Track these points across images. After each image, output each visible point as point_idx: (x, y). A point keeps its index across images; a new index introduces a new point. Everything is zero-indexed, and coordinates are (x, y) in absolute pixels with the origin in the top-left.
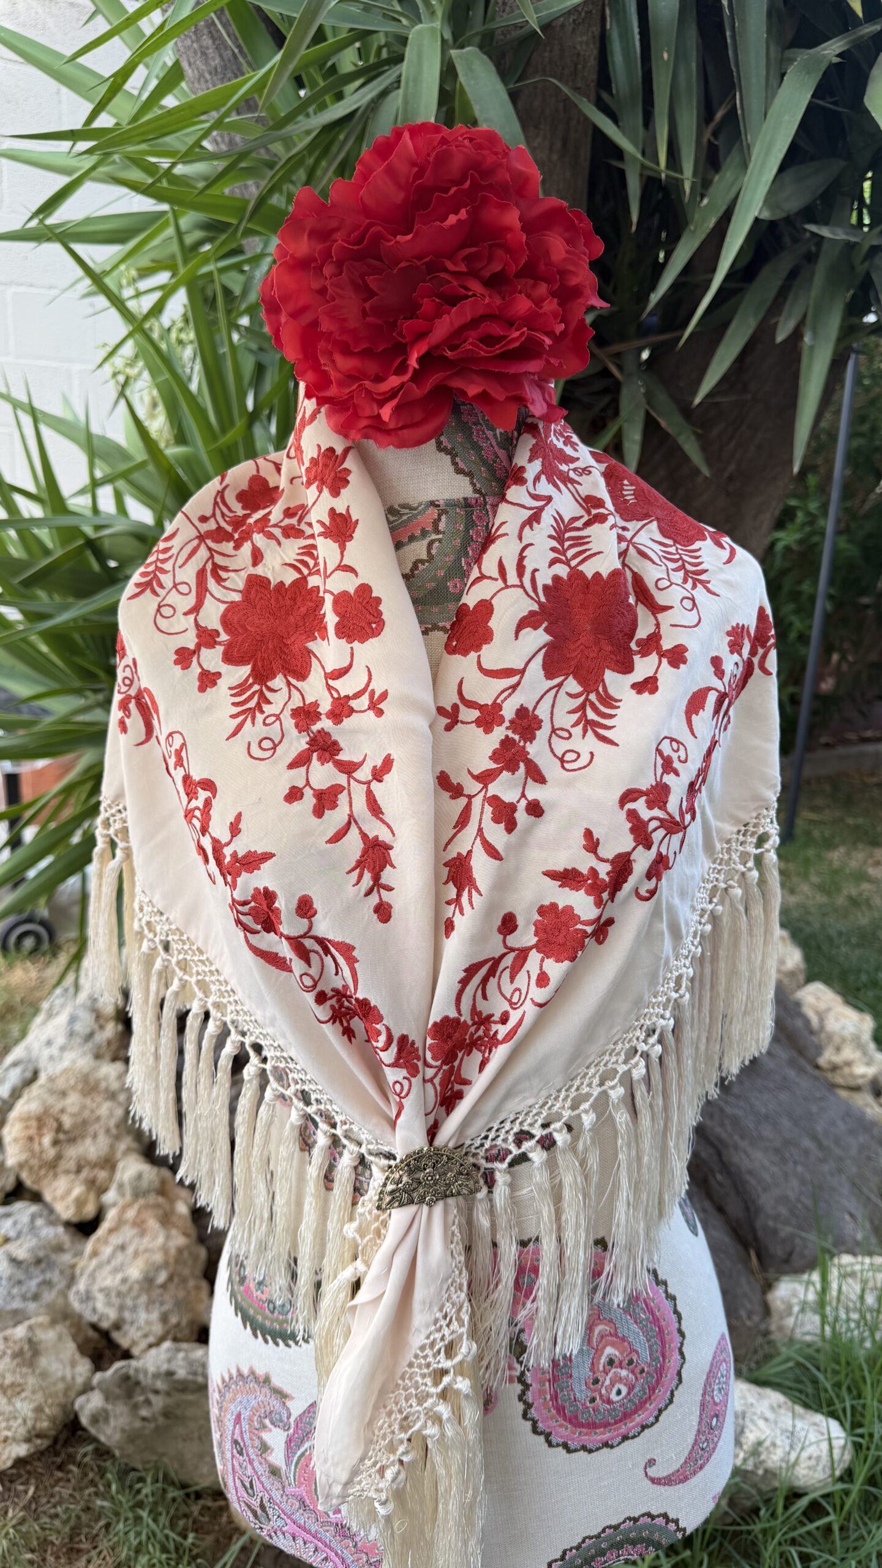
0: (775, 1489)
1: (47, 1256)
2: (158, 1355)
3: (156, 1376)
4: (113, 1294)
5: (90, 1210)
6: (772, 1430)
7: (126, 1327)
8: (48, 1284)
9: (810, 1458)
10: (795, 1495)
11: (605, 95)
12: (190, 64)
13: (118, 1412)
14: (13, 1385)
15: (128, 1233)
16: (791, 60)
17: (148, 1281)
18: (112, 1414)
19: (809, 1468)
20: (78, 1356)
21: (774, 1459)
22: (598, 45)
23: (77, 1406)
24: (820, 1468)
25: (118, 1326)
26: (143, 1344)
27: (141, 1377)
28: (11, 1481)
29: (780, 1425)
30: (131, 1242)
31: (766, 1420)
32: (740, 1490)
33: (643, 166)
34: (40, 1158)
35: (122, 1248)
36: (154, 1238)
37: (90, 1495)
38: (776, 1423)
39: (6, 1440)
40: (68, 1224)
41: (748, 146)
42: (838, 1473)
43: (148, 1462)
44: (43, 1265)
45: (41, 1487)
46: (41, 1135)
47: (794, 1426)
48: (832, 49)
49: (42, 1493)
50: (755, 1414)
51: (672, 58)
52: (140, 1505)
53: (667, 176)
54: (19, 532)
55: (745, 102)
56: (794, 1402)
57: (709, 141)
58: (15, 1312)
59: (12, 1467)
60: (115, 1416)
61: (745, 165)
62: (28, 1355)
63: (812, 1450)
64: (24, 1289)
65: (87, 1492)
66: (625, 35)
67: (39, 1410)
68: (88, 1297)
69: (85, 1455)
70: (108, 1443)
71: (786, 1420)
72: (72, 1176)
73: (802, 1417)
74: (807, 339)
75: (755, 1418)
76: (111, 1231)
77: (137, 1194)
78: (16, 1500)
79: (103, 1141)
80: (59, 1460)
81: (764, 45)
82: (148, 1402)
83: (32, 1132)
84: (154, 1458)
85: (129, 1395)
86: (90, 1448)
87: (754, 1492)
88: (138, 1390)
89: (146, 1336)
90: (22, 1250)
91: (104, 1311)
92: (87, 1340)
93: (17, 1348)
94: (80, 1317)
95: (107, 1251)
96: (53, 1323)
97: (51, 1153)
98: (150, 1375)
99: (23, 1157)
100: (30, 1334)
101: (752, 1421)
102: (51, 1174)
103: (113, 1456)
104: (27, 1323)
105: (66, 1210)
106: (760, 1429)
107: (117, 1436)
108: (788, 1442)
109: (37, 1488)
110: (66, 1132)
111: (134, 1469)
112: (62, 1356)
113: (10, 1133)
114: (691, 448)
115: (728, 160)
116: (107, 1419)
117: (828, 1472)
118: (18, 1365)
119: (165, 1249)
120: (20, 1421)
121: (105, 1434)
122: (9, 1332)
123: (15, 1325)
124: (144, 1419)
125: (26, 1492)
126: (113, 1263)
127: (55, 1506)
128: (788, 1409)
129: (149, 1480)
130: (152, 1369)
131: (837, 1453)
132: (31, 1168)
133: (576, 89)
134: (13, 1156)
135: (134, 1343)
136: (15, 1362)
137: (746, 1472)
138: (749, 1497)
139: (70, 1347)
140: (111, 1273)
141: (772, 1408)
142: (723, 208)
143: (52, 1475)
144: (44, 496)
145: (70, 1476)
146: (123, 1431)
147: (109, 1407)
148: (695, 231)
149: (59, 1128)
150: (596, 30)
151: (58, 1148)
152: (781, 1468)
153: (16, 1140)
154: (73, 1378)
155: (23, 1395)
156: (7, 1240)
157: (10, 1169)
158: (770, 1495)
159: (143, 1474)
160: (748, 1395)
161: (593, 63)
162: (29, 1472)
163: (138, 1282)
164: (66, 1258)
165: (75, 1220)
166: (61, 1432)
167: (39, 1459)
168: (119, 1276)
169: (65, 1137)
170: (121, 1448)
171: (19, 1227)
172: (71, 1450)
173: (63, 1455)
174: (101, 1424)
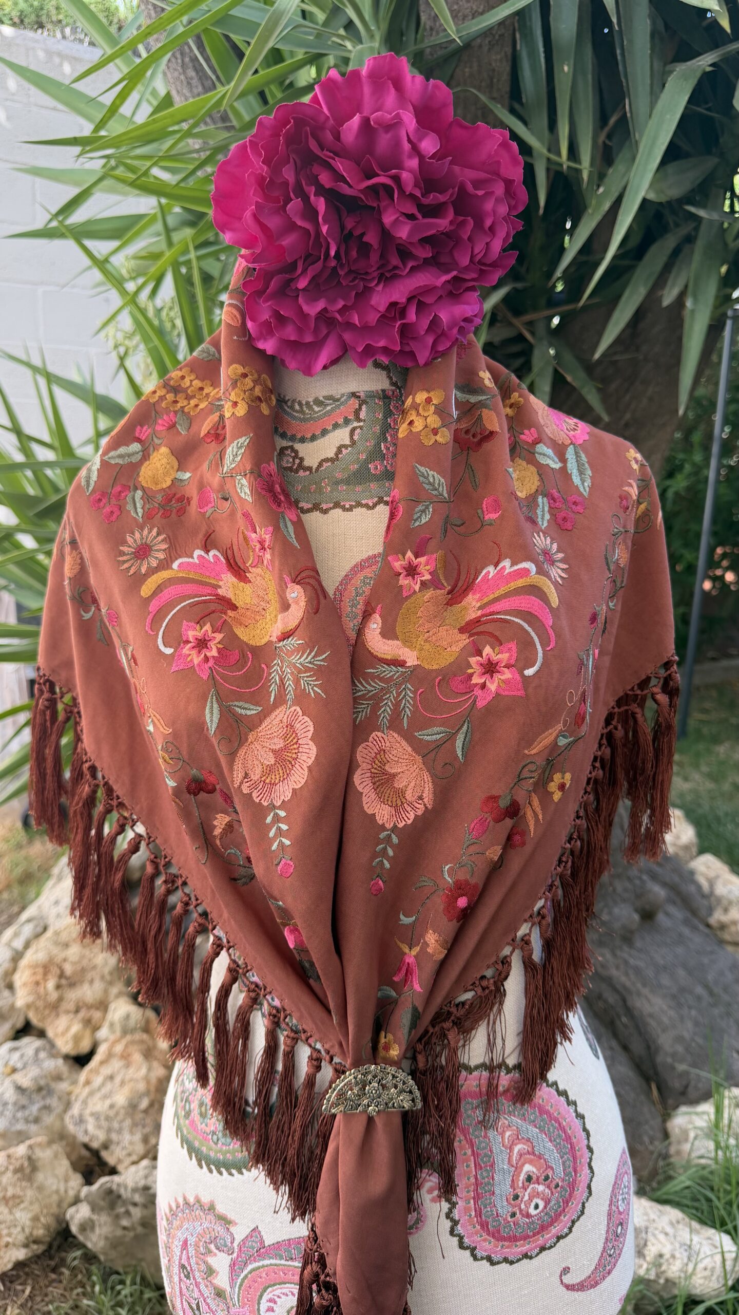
0: (675, 1297)
1: (48, 1085)
2: (136, 1172)
3: (135, 1190)
4: (102, 1118)
5: (85, 1046)
6: (672, 1243)
7: (113, 1147)
8: (47, 1108)
9: (705, 1269)
10: (692, 1302)
11: (517, 106)
12: (178, 92)
13: (102, 1222)
14: (14, 1197)
15: (116, 1065)
16: (671, 72)
17: (132, 1106)
18: (97, 1223)
19: (705, 1278)
20: (71, 1172)
21: (674, 1270)
22: (510, 63)
23: (68, 1216)
24: (714, 1278)
25: (106, 1146)
26: (128, 1161)
27: (122, 1191)
28: (11, 1282)
29: (679, 1239)
30: (118, 1072)
31: (666, 1234)
32: (643, 1297)
33: (548, 159)
34: (45, 999)
35: (111, 1078)
36: (139, 1069)
37: (78, 1294)
38: (675, 1237)
39: (7, 1245)
40: (66, 1057)
41: (636, 142)
42: (730, 1283)
43: (129, 1266)
44: (44, 1092)
45: (37, 1287)
46: (45, 980)
47: (691, 1240)
48: (705, 61)
49: (37, 1292)
50: (656, 1229)
51: (571, 70)
52: (120, 1304)
53: (568, 167)
54: (34, 473)
55: (633, 107)
56: (691, 1219)
57: (604, 143)
58: (20, 1133)
59: (12, 1270)
60: (100, 1225)
61: (634, 159)
62: (28, 1171)
63: (707, 1262)
64: (27, 1113)
65: (75, 1292)
66: (532, 54)
67: (35, 1219)
68: (81, 1121)
69: (75, 1259)
70: (94, 1250)
71: (684, 1234)
72: (71, 1016)
73: (698, 1232)
74: (689, 303)
75: (657, 1232)
76: (102, 1063)
77: (125, 1032)
78: (15, 1298)
79: (98, 986)
80: (53, 1263)
81: (648, 60)
82: (128, 1213)
83: (39, 977)
84: (134, 1262)
85: (112, 1206)
86: (78, 1253)
87: (656, 1299)
88: (120, 1203)
89: (129, 1155)
90: (25, 1079)
91: (93, 1133)
92: (81, 1158)
93: (18, 1164)
94: (74, 1137)
95: (98, 1080)
96: (50, 1143)
97: (54, 996)
98: (129, 1189)
99: (30, 999)
100: (30, 1153)
101: (654, 1235)
102: (54, 1014)
103: (99, 1261)
104: (28, 1142)
105: (65, 1045)
106: (660, 1242)
107: (102, 1243)
108: (686, 1254)
109: (33, 1288)
110: (67, 978)
111: (118, 1273)
112: (57, 1172)
113: (20, 978)
114: (593, 398)
115: (621, 156)
116: (93, 1228)
117: (722, 1282)
118: (18, 1179)
119: (147, 1079)
120: (19, 1229)
121: (91, 1241)
122: (11, 1150)
123: (18, 1145)
124: (125, 1228)
125: (23, 1291)
126: (103, 1091)
127: (47, 1305)
128: (685, 1225)
129: (128, 1282)
130: (130, 1184)
131: (729, 1264)
132: (37, 1009)
133: (493, 99)
134: (22, 998)
135: (120, 1161)
136: (16, 1177)
137: (649, 1281)
138: (652, 1303)
139: (64, 1165)
140: (100, 1099)
141: (671, 1224)
142: (616, 194)
143: (47, 1276)
144: (57, 444)
145: (62, 1277)
146: (106, 1238)
147: (95, 1217)
148: (592, 214)
149: (62, 975)
150: (509, 50)
151: (60, 991)
152: (680, 1277)
153: (25, 984)
154: (66, 1191)
155: (22, 1206)
156: (14, 1070)
157: (20, 1010)
158: (671, 1302)
159: (123, 1277)
160: (649, 1211)
161: (506, 77)
162: (27, 1274)
163: (123, 1107)
164: (64, 1086)
165: (73, 1053)
166: (54, 1239)
167: (36, 1263)
168: (108, 1102)
169: (67, 982)
170: (105, 1254)
171: (25, 1059)
172: (63, 1254)
173: (57, 1259)
174: (88, 1232)
